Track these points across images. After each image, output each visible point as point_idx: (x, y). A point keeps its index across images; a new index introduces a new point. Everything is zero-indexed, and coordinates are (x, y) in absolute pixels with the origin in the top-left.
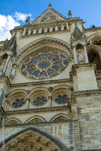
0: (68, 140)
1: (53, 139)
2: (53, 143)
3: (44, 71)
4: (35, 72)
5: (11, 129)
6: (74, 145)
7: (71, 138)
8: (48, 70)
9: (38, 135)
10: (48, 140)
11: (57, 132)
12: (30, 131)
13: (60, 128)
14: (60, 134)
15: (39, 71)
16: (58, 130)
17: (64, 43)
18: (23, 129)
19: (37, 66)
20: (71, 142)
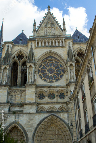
0: (67, 120)
1: (62, 120)
2: (62, 121)
3: (51, 76)
4: (47, 76)
5: (44, 114)
6: (69, 122)
7: (68, 119)
8: (54, 75)
9: (55, 118)
10: (60, 120)
11: (63, 116)
12: (52, 116)
13: (64, 115)
14: (64, 117)
15: (48, 75)
16: (63, 115)
17: (62, 58)
18: (49, 115)
19: (47, 71)
20: (68, 121)
